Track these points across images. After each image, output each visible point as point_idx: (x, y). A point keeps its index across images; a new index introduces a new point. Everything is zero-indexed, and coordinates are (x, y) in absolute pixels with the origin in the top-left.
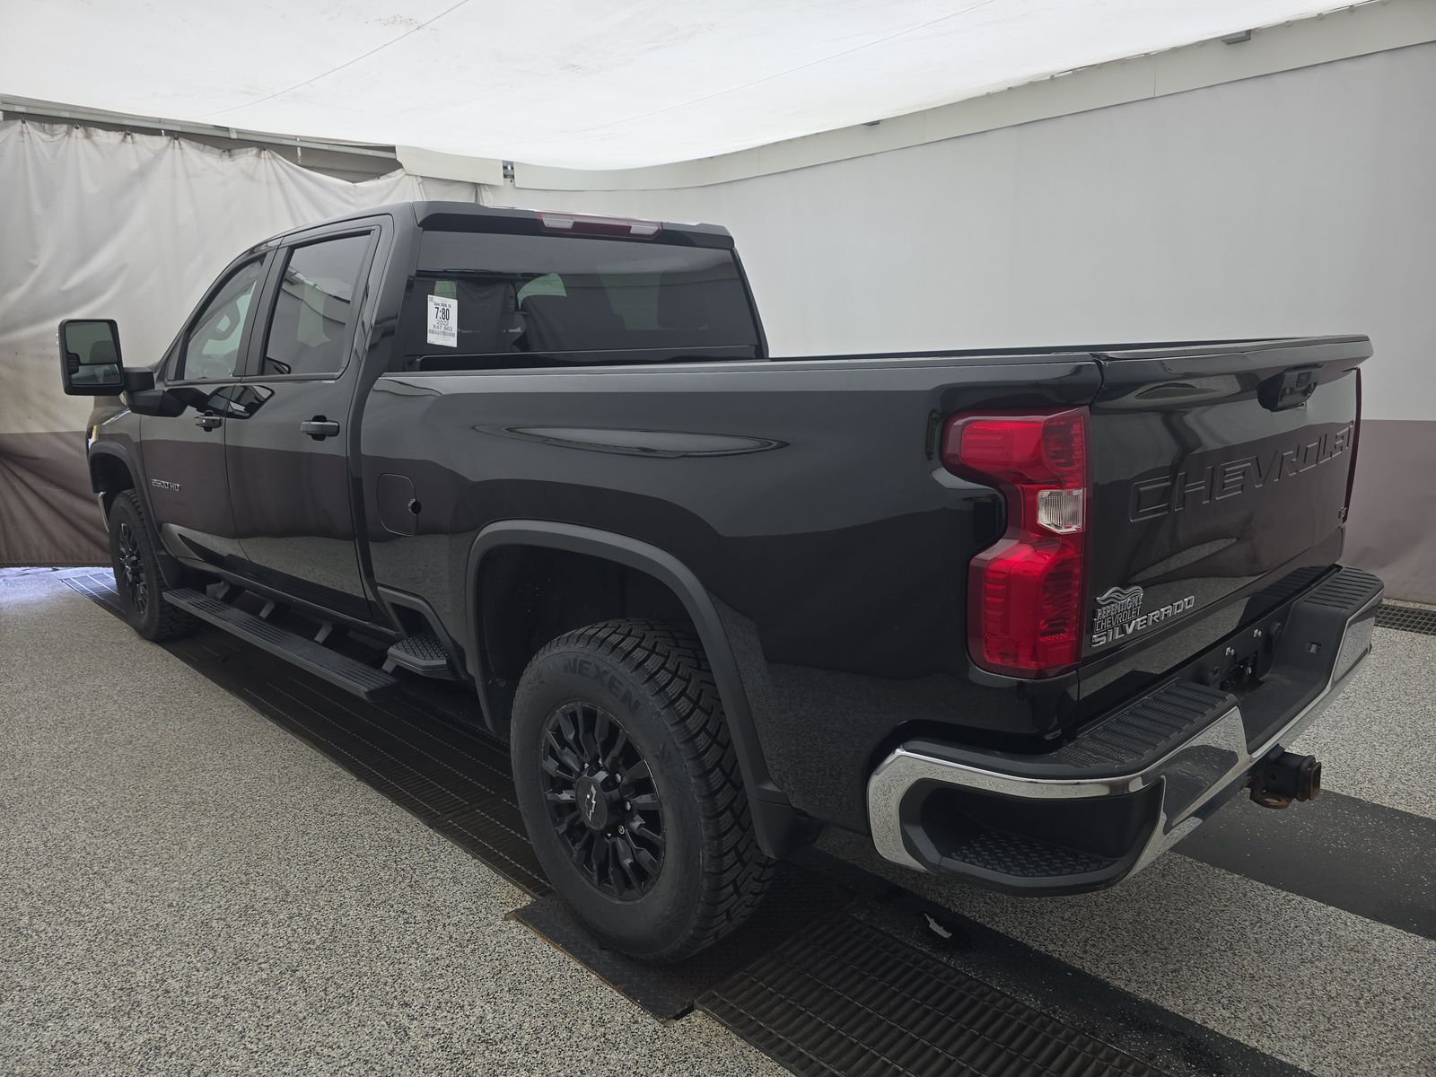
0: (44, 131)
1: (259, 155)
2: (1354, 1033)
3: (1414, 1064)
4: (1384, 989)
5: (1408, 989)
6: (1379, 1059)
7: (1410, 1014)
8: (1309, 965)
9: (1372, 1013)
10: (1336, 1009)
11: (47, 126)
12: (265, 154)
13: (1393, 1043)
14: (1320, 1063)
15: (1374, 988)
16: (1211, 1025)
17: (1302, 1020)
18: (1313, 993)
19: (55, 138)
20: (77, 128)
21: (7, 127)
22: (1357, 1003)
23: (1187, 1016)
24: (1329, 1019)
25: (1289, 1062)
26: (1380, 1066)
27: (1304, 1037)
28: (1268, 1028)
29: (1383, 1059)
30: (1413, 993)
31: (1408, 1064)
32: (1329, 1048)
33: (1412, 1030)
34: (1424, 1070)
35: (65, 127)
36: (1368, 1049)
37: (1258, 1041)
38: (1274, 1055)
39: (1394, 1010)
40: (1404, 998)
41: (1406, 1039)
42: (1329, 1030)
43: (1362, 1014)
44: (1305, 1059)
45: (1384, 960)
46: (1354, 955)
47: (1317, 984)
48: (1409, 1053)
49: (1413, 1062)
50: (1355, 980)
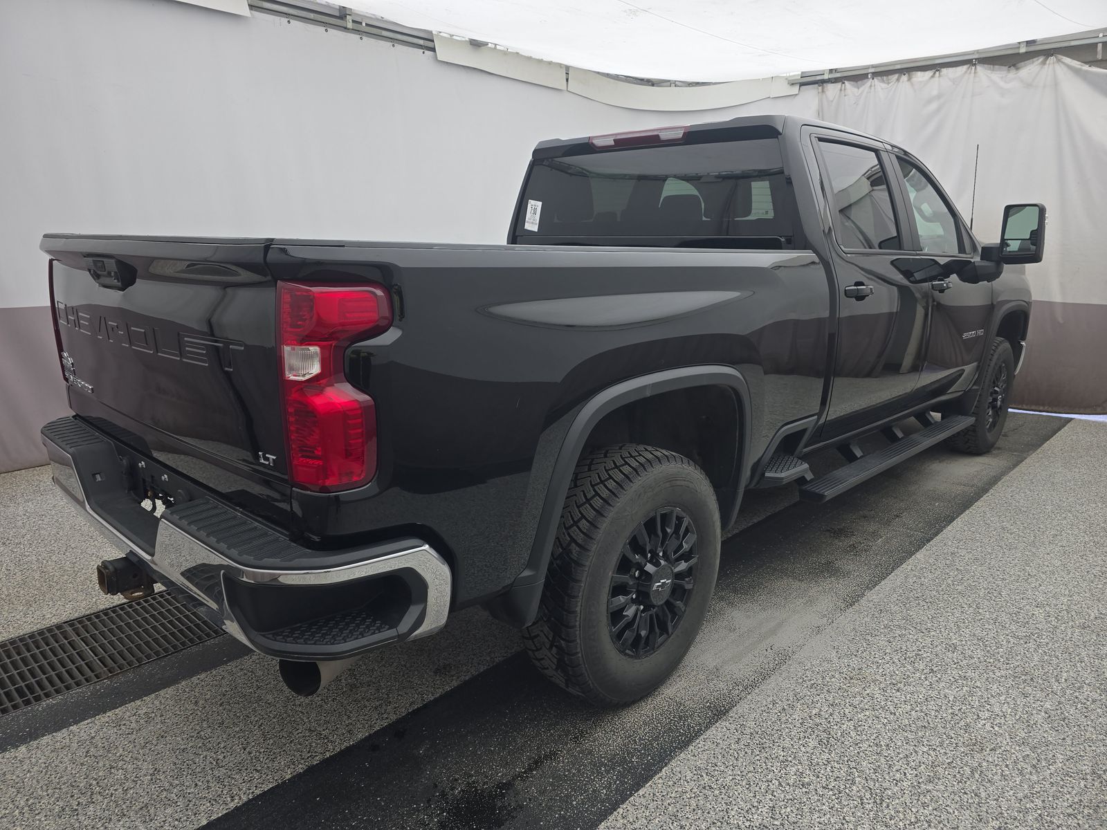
0: (883, 81)
1: (1044, 63)
2: (74, 763)
3: (25, 778)
4: (93, 802)
5: (82, 818)
6: (45, 763)
7: (61, 803)
8: (151, 772)
9: (80, 782)
10: (100, 765)
11: (885, 78)
12: (1052, 59)
13: (49, 778)
14: (69, 735)
15: (100, 798)
16: (138, 702)
17: (106, 743)
18: (123, 760)
19: (890, 85)
20: (904, 75)
21: (864, 85)
22: (96, 779)
23: (153, 695)
24: (96, 757)
25: (82, 723)
26: (40, 761)
27: (93, 738)
28: (115, 725)
29: (43, 765)
30: (75, 817)
31: (28, 775)
32: (75, 745)
33: (48, 795)
34: (16, 781)
35: (896, 76)
36: (56, 763)
37: (109, 716)
38: (93, 719)
39: (72, 796)
40: (76, 810)
41: (45, 788)
42: (87, 752)
43: (85, 776)
44: (78, 730)
45: (120, 821)
46: (139, 805)
47: (130, 767)
48: (34, 781)
49: (26, 780)
50: (116, 790)
